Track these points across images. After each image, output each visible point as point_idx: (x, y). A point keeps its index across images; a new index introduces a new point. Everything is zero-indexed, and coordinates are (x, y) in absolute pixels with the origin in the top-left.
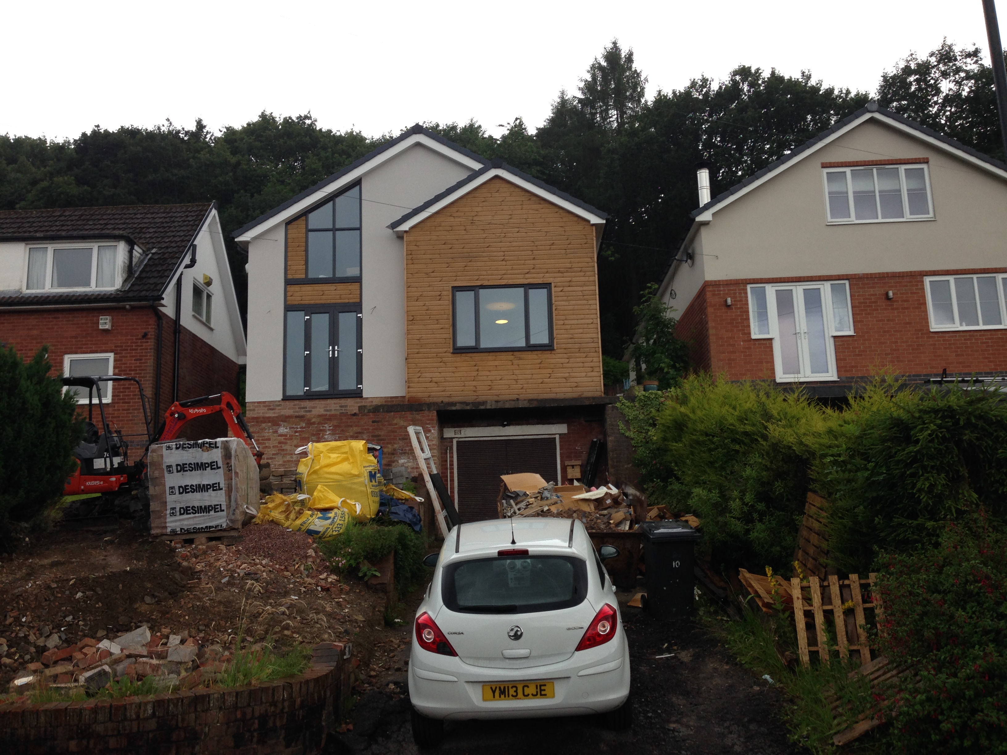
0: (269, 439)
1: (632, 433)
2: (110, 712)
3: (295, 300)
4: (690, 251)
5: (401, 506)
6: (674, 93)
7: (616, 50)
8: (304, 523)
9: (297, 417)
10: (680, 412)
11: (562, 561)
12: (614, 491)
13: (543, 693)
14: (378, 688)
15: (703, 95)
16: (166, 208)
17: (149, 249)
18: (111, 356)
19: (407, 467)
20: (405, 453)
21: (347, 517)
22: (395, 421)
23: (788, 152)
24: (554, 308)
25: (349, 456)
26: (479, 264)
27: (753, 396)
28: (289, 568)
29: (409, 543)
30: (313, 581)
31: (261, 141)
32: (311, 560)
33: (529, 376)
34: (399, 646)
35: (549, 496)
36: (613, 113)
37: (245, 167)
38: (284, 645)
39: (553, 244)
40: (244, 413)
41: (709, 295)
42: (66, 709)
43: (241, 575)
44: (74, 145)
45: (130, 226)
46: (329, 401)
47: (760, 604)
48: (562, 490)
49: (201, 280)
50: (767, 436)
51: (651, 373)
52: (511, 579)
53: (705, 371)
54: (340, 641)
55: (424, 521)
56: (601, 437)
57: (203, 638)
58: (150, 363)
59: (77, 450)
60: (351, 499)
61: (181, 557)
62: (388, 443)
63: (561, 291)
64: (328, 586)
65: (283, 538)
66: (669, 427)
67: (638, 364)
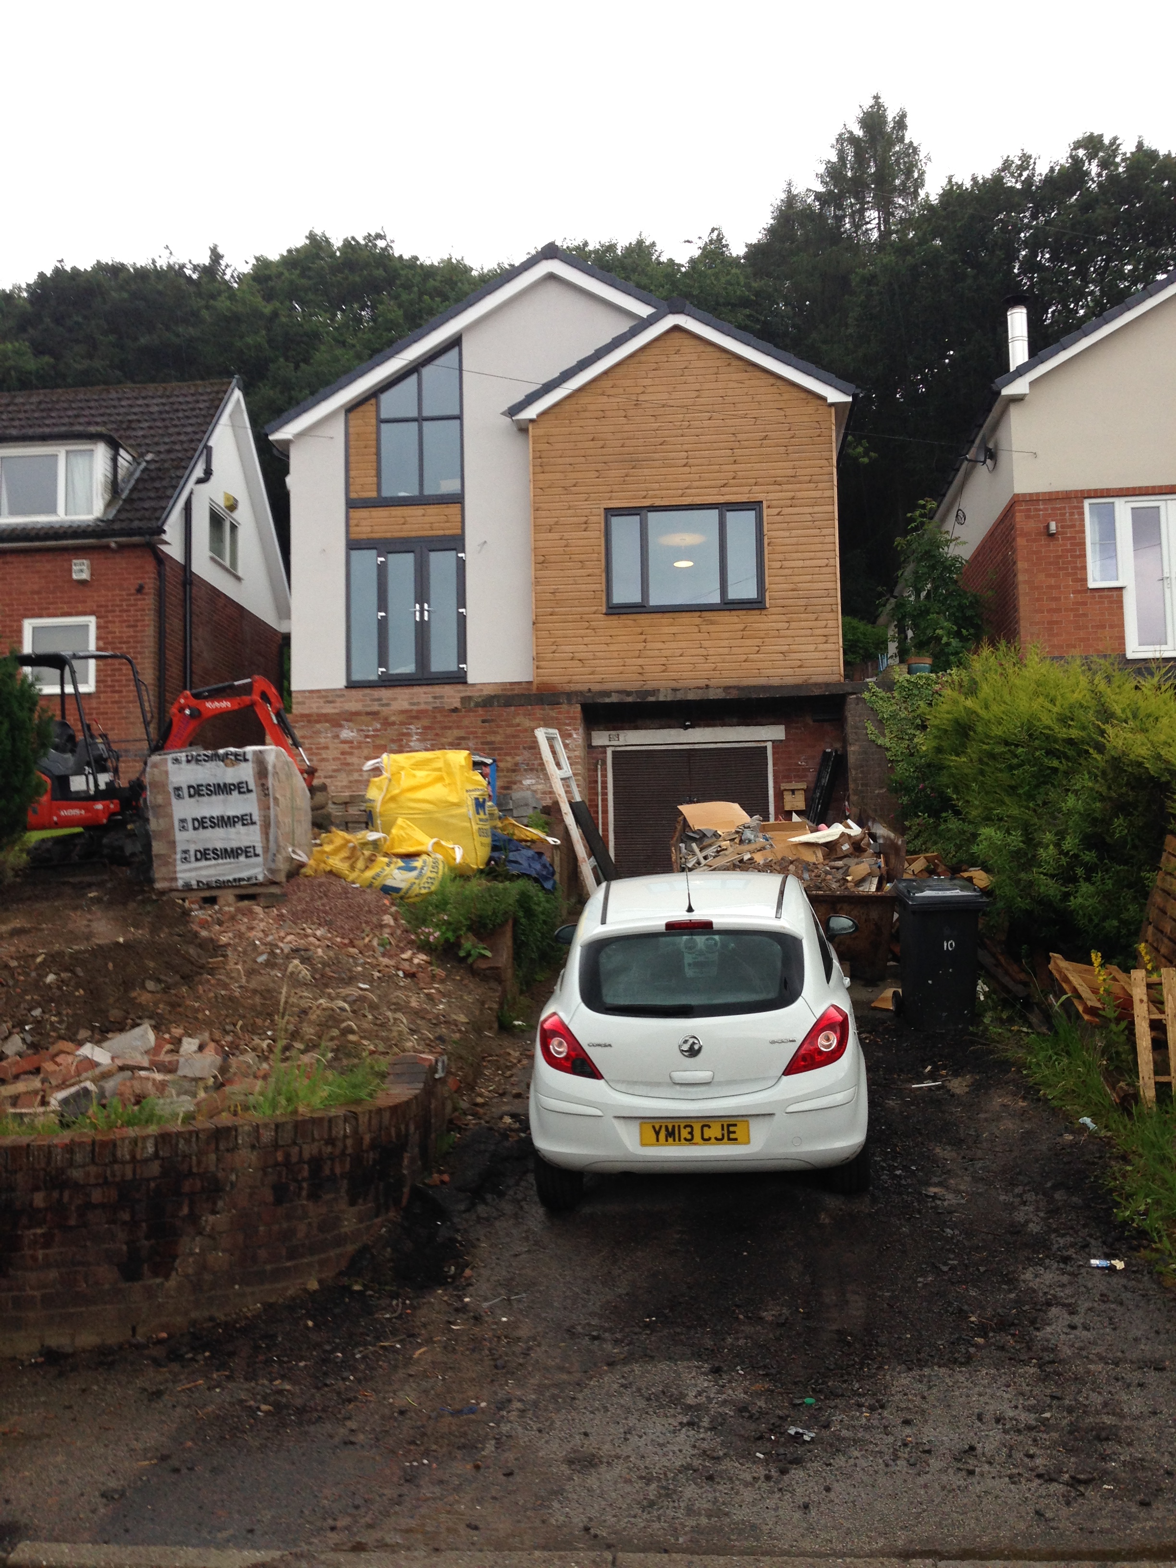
0: (327, 748)
1: (887, 740)
2: (93, 1151)
3: (364, 531)
4: (991, 446)
5: (524, 852)
6: (974, 179)
7: (879, 109)
8: (378, 875)
9: (368, 714)
10: (965, 708)
11: (766, 939)
12: (855, 830)
13: (732, 1136)
14: (487, 1122)
15: (1023, 182)
16: (165, 389)
17: (142, 455)
18: (91, 621)
19: (535, 792)
20: (532, 770)
21: (441, 867)
22: (517, 720)
23: (1161, 277)
24: (766, 541)
25: (444, 775)
26: (646, 471)
27: (1084, 681)
28: (356, 942)
29: (536, 907)
30: (392, 963)
31: (310, 278)
32: (387, 930)
33: (726, 650)
34: (519, 1061)
35: (752, 837)
36: (872, 215)
37: (284, 320)
38: (349, 1055)
39: (765, 438)
40: (289, 709)
41: (1019, 517)
42: (28, 1145)
43: (286, 951)
44: (27, 291)
45: (112, 419)
46: (416, 689)
47: (1080, 1009)
48: (773, 828)
49: (221, 502)
50: (1104, 746)
51: (921, 645)
52: (689, 965)
53: (1009, 642)
54: (431, 1052)
55: (561, 874)
56: (838, 745)
57: (232, 1043)
58: (150, 632)
59: (45, 762)
60: (447, 840)
61: (200, 923)
62: (506, 754)
63: (778, 514)
64: (414, 970)
65: (347, 898)
66: (946, 731)
67: (902, 630)
